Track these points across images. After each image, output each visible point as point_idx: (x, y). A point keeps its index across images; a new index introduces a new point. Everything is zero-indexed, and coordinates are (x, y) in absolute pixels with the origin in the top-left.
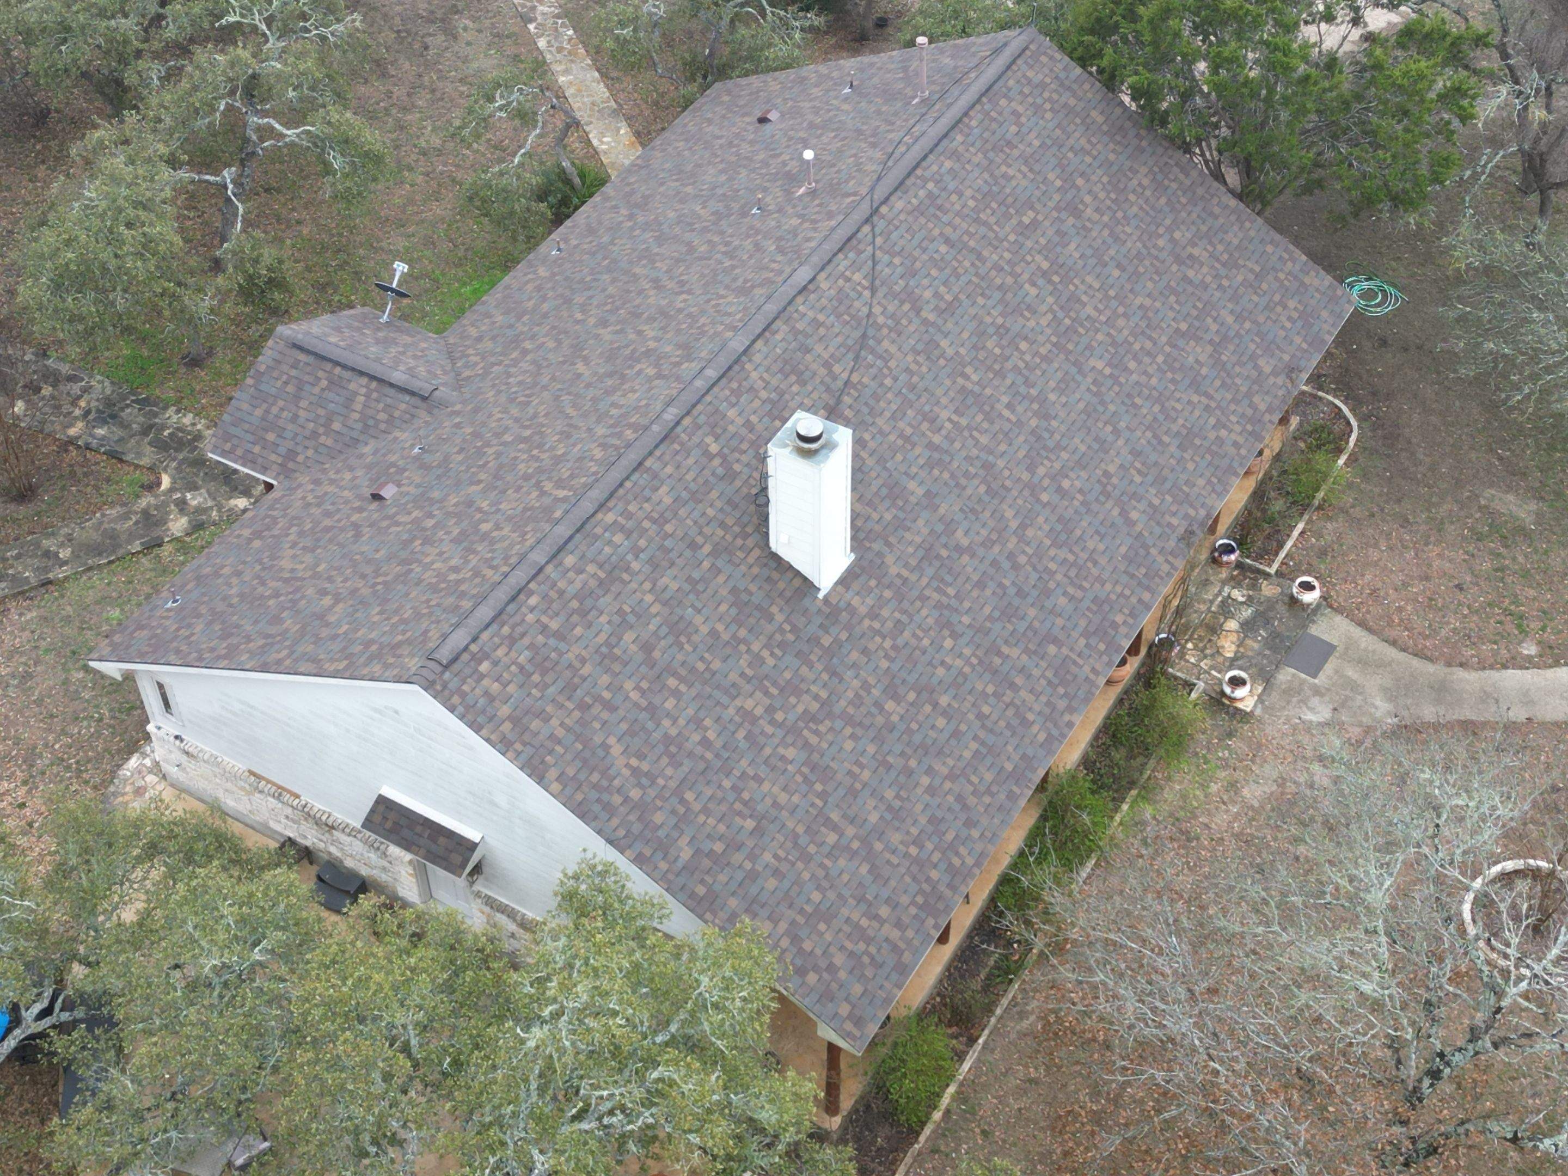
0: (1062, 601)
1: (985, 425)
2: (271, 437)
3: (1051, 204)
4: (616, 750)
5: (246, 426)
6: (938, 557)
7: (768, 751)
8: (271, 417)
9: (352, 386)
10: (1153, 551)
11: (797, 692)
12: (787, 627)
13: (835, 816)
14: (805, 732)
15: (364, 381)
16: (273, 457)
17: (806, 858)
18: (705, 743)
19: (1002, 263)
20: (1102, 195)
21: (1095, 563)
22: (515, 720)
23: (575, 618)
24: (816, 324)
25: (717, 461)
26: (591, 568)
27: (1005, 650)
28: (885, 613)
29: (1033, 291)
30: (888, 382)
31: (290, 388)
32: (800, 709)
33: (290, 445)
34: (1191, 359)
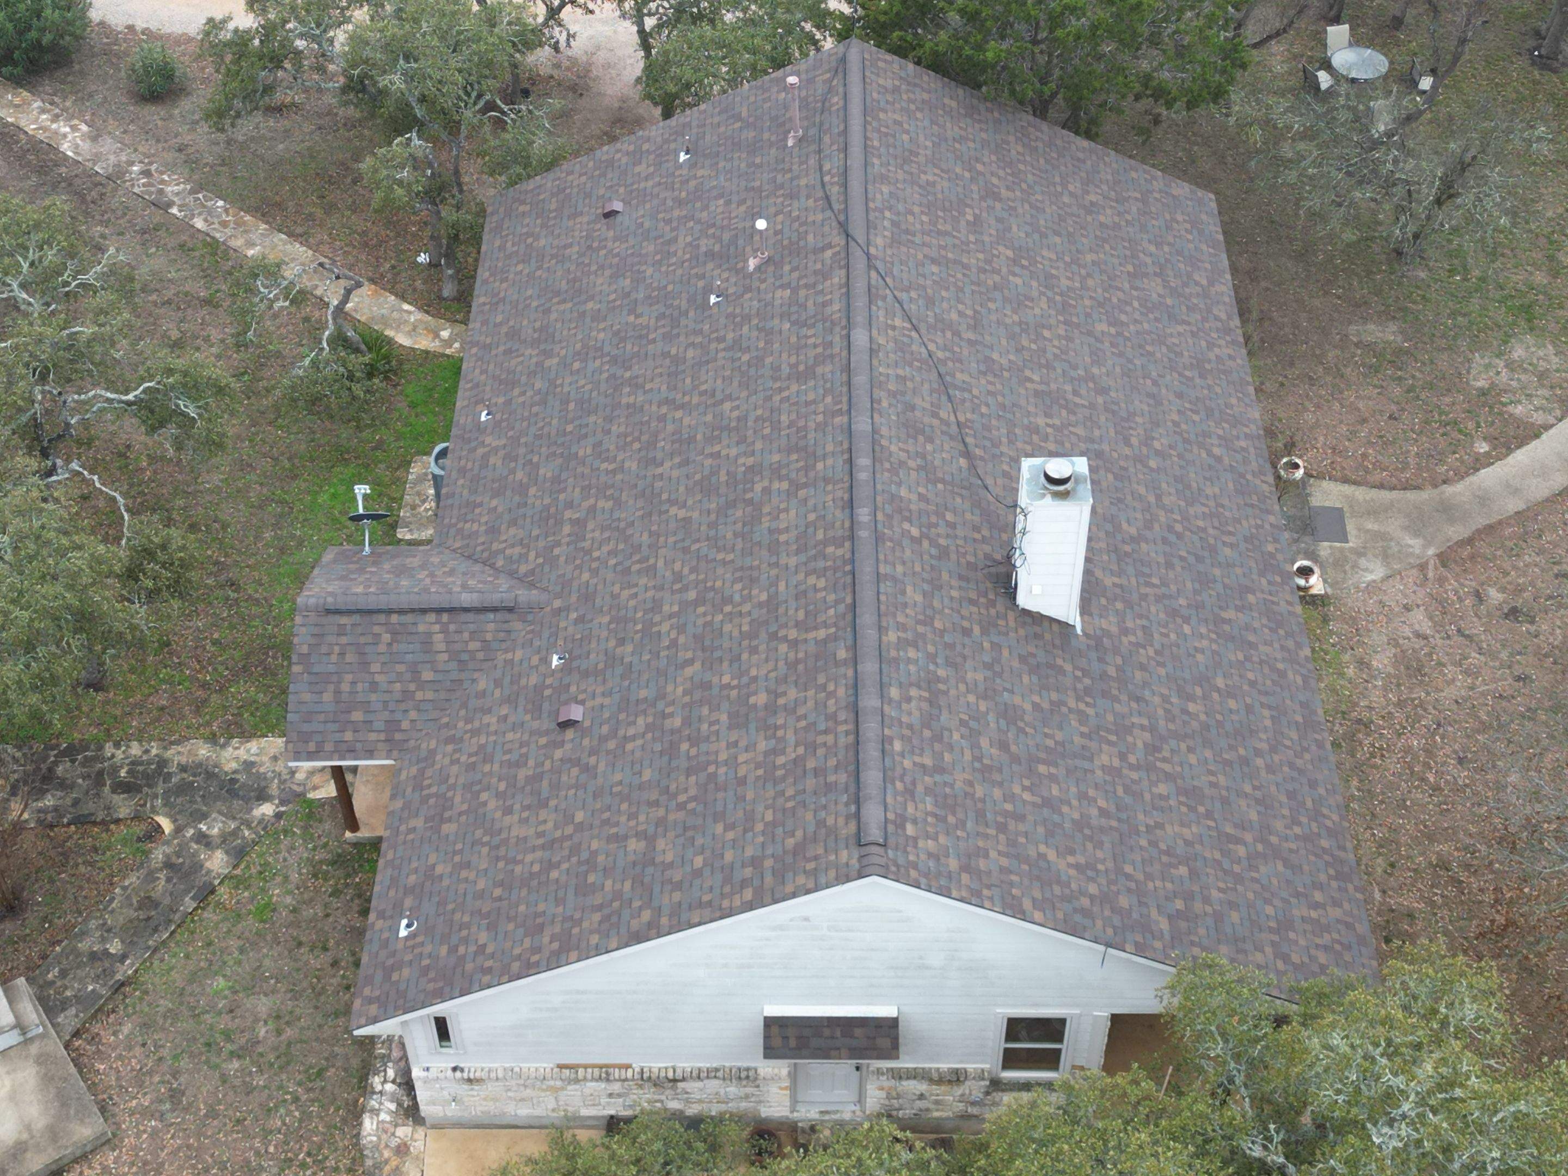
0: (1227, 551)
1: (1073, 418)
2: (357, 716)
3: (976, 196)
4: (1052, 855)
5: (322, 717)
6: (1127, 554)
7: (1147, 797)
8: (345, 697)
9: (421, 628)
10: (1249, 477)
11: (1129, 730)
12: (1079, 674)
13: (1229, 830)
14: (1158, 764)
15: (432, 617)
16: (373, 736)
17: (1239, 879)
18: (1103, 813)
19: (981, 264)
20: (1001, 173)
21: (1223, 506)
22: (966, 868)
23: (937, 746)
24: (902, 379)
25: (926, 544)
26: (914, 692)
27: (1225, 615)
28: (1129, 624)
29: (1018, 281)
30: (984, 410)
31: (349, 658)
32: (1140, 744)
33: (386, 715)
34: (1154, 296)
